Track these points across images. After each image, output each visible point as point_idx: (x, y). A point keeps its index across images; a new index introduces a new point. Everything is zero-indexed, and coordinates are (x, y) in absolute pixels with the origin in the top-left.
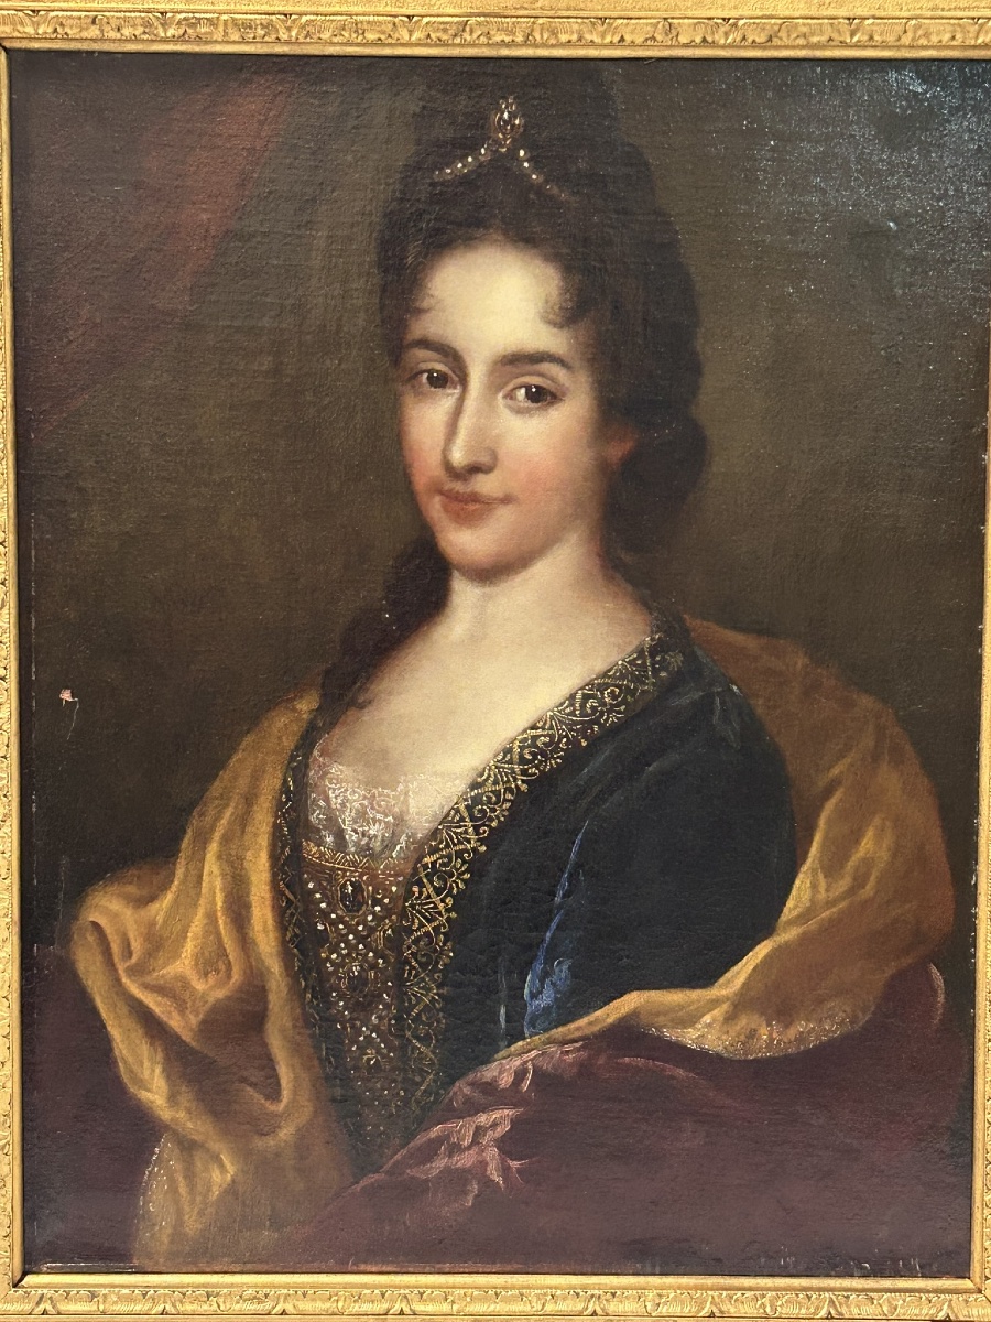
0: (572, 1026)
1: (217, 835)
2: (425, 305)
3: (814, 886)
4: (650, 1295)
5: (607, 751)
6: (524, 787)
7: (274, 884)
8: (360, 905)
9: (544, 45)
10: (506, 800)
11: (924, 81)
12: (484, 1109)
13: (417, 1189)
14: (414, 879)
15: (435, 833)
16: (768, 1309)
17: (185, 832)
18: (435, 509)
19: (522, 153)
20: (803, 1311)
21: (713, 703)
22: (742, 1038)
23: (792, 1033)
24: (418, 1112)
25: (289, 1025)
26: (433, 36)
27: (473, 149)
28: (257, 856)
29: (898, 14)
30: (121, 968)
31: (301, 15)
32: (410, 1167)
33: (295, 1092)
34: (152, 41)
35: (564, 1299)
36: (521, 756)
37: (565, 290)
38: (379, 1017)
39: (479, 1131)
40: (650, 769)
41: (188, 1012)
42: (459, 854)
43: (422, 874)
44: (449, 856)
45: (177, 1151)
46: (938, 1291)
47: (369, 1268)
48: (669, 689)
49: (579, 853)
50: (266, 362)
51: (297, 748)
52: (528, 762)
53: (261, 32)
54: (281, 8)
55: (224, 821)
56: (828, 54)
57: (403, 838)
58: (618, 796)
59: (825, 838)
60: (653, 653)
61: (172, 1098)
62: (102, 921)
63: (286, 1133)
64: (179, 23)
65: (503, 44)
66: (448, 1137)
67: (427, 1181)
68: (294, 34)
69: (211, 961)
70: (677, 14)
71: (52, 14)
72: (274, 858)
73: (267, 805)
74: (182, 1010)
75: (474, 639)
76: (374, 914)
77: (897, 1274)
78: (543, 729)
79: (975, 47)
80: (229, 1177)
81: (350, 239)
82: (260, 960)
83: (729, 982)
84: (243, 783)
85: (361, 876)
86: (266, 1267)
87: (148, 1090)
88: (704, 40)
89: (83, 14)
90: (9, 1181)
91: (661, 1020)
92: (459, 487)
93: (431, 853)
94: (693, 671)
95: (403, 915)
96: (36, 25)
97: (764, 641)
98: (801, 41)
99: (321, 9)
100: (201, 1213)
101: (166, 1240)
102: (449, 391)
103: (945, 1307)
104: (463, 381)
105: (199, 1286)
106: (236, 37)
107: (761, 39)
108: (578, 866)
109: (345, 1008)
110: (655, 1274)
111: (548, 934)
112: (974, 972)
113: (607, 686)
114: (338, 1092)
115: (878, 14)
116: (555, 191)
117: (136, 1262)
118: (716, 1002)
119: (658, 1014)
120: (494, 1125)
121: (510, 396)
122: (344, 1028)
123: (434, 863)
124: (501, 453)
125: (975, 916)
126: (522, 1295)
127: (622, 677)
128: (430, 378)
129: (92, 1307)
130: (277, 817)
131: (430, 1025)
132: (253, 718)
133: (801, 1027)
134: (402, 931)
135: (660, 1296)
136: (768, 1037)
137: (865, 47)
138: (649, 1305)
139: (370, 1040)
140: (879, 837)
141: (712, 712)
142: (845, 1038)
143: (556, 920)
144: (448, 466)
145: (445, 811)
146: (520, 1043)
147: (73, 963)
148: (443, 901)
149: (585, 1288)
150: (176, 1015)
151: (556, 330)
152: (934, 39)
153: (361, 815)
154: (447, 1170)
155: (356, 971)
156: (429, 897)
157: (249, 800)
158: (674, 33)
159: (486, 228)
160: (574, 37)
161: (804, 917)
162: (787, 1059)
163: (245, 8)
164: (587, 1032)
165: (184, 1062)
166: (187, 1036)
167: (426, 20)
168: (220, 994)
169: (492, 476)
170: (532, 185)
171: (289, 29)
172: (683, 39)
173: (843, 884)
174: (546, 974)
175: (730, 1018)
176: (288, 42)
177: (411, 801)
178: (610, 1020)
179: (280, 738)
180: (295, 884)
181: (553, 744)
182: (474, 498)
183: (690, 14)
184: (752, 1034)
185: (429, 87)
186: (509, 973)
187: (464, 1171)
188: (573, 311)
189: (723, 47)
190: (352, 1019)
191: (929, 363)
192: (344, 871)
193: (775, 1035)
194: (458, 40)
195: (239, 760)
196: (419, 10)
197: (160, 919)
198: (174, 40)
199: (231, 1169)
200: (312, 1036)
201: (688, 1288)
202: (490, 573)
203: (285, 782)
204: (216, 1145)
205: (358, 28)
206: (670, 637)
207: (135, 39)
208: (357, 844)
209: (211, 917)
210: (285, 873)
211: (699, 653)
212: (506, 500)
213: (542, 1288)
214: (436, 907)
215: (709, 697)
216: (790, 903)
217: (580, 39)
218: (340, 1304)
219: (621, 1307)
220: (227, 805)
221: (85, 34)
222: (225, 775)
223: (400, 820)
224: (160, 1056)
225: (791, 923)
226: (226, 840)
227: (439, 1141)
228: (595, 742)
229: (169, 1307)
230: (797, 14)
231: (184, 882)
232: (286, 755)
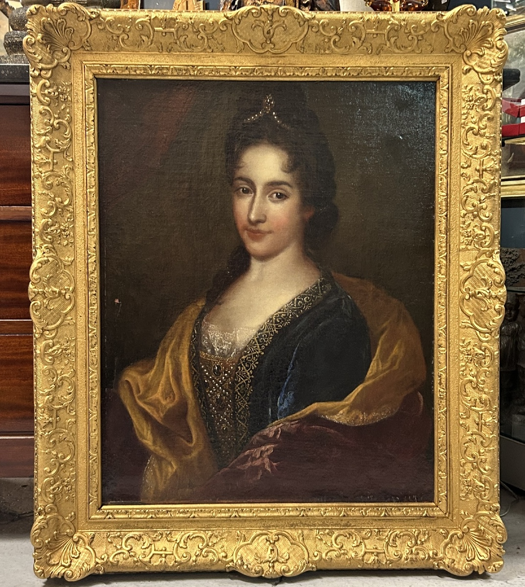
0: (294, 415)
1: (170, 350)
2: (241, 165)
3: (378, 365)
4: (323, 509)
5: (306, 318)
6: (277, 332)
7: (190, 366)
8: (220, 373)
9: (281, 76)
10: (270, 336)
11: (411, 89)
12: (264, 445)
13: (241, 473)
14: (239, 364)
15: (246, 348)
16: (364, 514)
17: (158, 348)
18: (245, 236)
19: (274, 113)
20: (376, 514)
21: (342, 301)
22: (353, 419)
23: (370, 417)
24: (241, 446)
25: (195, 416)
26: (243, 73)
27: (258, 112)
28: (183, 356)
29: (402, 66)
30: (136, 396)
31: (198, 66)
32: (238, 465)
33: (197, 439)
34: (147, 75)
35: (292, 511)
36: (276, 321)
37: (289, 160)
38: (227, 413)
39: (262, 452)
40: (320, 325)
41: (160, 412)
42: (254, 355)
43: (242, 362)
44: (251, 356)
45: (156, 461)
46: (423, 507)
47: (224, 501)
48: (326, 297)
49: (295, 355)
50: (187, 185)
51: (198, 319)
52: (278, 323)
53: (184, 72)
54: (191, 64)
55: (172, 345)
56: (378, 79)
57: (235, 350)
58: (309, 335)
59: (381, 349)
60: (321, 284)
61: (154, 442)
62: (129, 380)
63: (194, 454)
64: (156, 69)
65: (267, 76)
66: (251, 454)
67: (244, 470)
68: (196, 73)
69: (168, 393)
70: (327, 66)
71: (112, 66)
72: (190, 357)
73: (187, 339)
74: (158, 412)
75: (260, 280)
76: (225, 376)
77: (409, 501)
78: (283, 311)
79: (428, 77)
80: (174, 470)
81: (215, 143)
82: (185, 394)
83: (349, 399)
84: (179, 330)
85: (220, 363)
86: (187, 502)
87: (146, 439)
88: (336, 74)
89: (123, 66)
90: (97, 472)
91: (325, 412)
92: (253, 228)
93: (245, 355)
94: (335, 291)
95: (235, 377)
96: (107, 70)
97: (359, 280)
98: (369, 75)
99: (205, 64)
100: (165, 483)
101: (152, 492)
102: (250, 195)
103: (425, 512)
104: (255, 191)
105: (164, 508)
106: (176, 74)
107: (355, 74)
108: (296, 359)
109: (215, 410)
110: (324, 502)
111: (286, 383)
112: (433, 394)
113: (305, 296)
114: (213, 439)
115: (395, 65)
116: (286, 126)
117: (142, 501)
118: (344, 406)
119: (324, 410)
120: (268, 450)
121: (271, 196)
122: (215, 417)
123: (246, 359)
124: (268, 216)
125: (433, 375)
126: (277, 510)
127: (310, 293)
128: (243, 191)
129: (126, 516)
130: (191, 343)
131: (245, 415)
132: (182, 309)
133: (374, 414)
134: (235, 382)
135: (326, 509)
136: (363, 418)
137: (390, 77)
138: (322, 513)
139: (224, 420)
140: (400, 347)
141: (342, 305)
142: (389, 418)
143: (289, 377)
144: (249, 221)
145: (250, 340)
146: (276, 421)
147: (119, 395)
148: (249, 372)
149: (300, 507)
150: (156, 413)
151: (286, 174)
152: (414, 74)
153: (220, 341)
154: (251, 466)
155: (219, 396)
156: (244, 370)
157: (181, 337)
158: (326, 72)
159: (262, 139)
160: (292, 74)
161: (374, 376)
162: (369, 426)
163: (179, 64)
164: (299, 417)
165: (158, 429)
166: (159, 420)
167: (241, 68)
168: (171, 405)
169: (265, 224)
170: (277, 125)
171: (194, 71)
172: (329, 74)
173: (388, 365)
174: (285, 397)
175: (349, 412)
176: (194, 76)
177: (238, 337)
178: (308, 413)
179: (192, 315)
180: (197, 366)
181: (287, 317)
182: (259, 231)
183: (331, 65)
184: (357, 417)
185: (242, 91)
186: (272, 396)
187: (257, 467)
188: (292, 167)
189: (343, 77)
190: (217, 414)
191: (414, 184)
192: (214, 362)
193: (365, 417)
194: (252, 75)
195: (178, 323)
196: (238, 64)
197: (150, 379)
198: (154, 75)
199: (175, 467)
200: (204, 420)
201: (335, 506)
202: (265, 257)
203: (194, 331)
204: (170, 459)
205: (218, 71)
206: (327, 279)
207: (141, 75)
208: (218, 352)
209: (168, 378)
210: (193, 362)
211: (337, 285)
212: (270, 232)
213: (284, 507)
214: (246, 374)
215: (341, 300)
216: (369, 371)
217: (294, 74)
218: (214, 514)
219: (312, 514)
220: (173, 339)
221: (124, 73)
222: (173, 328)
223: (234, 343)
224: (150, 428)
225: (370, 378)
226: (173, 351)
227: (248, 456)
228: (301, 316)
229: (153, 516)
230: (367, 66)
231: (158, 366)
232: (194, 321)
